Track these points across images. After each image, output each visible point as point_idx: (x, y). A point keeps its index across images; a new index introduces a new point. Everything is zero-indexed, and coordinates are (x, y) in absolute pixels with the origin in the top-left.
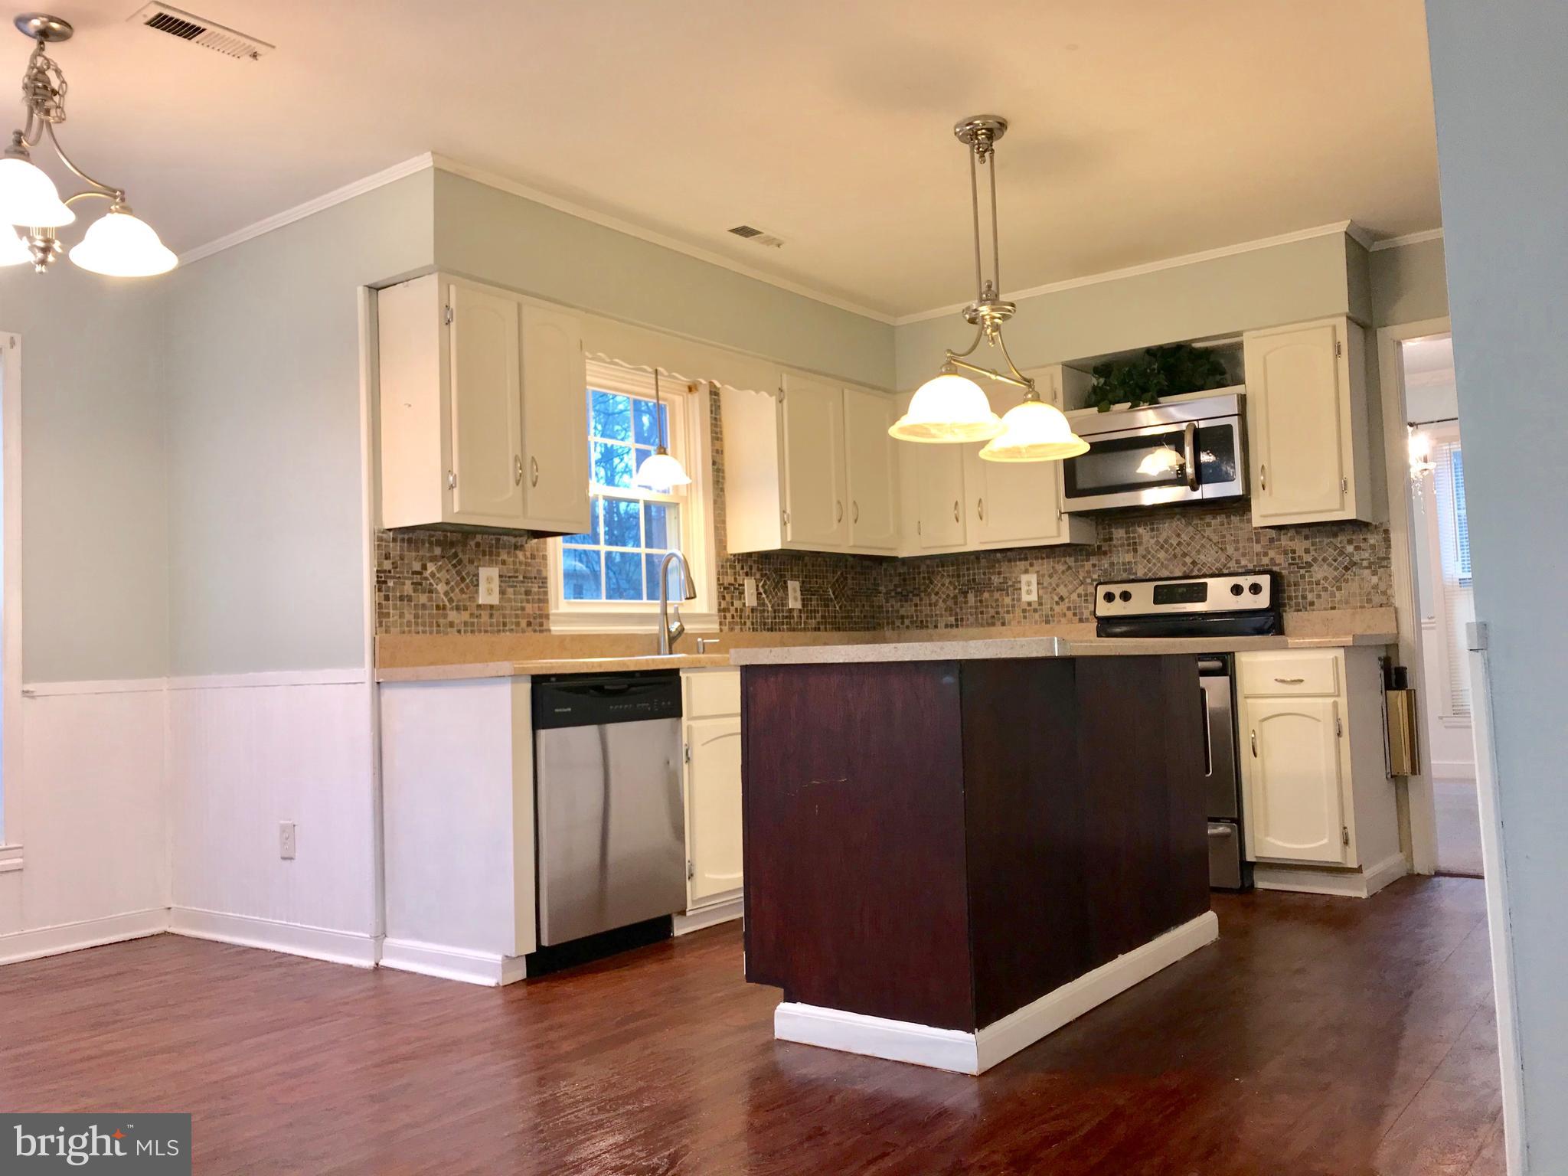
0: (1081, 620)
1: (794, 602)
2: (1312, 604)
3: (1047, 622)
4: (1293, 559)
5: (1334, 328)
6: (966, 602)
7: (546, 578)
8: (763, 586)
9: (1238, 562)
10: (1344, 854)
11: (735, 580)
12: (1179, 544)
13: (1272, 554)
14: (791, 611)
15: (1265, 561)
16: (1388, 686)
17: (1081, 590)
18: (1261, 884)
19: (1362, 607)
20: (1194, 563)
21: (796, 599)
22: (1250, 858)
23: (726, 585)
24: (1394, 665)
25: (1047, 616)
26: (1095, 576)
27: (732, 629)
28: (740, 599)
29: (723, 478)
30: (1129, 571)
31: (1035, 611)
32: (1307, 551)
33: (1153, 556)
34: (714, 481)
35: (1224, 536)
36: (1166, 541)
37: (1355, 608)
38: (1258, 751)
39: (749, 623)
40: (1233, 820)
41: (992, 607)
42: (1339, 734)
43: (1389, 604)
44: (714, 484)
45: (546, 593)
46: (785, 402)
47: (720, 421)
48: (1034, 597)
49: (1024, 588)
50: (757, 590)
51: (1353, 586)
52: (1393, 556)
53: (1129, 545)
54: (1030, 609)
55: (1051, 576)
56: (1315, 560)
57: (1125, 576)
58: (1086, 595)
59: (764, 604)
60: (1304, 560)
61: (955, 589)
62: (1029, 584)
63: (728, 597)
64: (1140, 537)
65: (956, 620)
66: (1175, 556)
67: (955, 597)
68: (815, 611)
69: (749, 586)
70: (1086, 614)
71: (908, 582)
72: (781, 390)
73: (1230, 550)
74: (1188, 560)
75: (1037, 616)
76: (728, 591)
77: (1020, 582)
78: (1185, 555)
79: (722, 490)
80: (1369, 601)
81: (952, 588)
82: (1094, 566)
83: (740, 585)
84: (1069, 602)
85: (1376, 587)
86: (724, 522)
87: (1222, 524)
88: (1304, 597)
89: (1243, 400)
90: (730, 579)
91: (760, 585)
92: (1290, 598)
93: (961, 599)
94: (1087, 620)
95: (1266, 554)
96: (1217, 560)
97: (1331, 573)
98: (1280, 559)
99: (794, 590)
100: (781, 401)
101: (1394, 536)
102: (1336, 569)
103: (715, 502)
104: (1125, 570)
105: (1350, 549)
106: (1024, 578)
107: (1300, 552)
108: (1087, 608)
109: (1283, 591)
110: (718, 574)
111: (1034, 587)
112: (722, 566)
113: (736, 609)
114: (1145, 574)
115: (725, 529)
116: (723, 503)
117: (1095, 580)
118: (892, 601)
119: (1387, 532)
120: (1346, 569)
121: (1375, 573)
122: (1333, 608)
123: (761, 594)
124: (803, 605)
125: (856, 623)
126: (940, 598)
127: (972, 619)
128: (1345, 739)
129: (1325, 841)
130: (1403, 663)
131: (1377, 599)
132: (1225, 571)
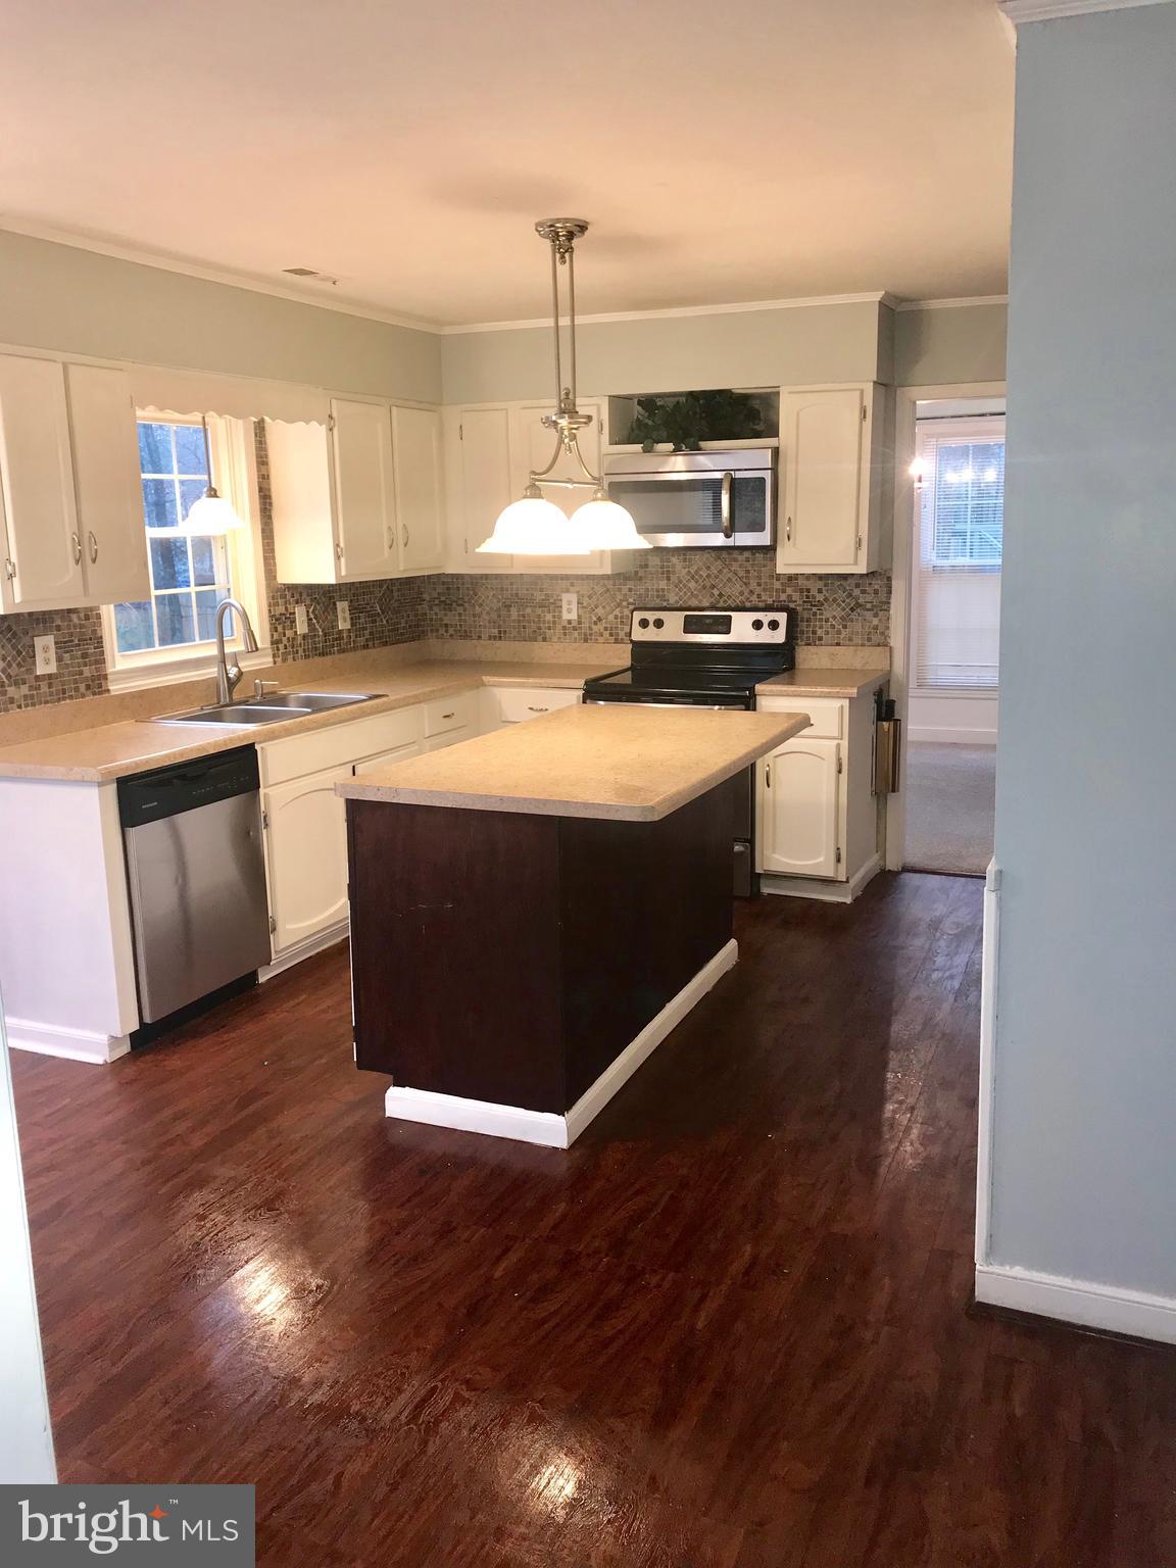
0: (617, 641)
1: (343, 625)
2: (820, 639)
3: (586, 641)
4: (808, 597)
5: (862, 392)
6: (509, 616)
7: (101, 637)
8: (313, 612)
9: (759, 596)
10: (837, 870)
11: (286, 609)
12: (708, 576)
13: (789, 591)
14: (341, 632)
15: (783, 597)
16: (880, 718)
17: (617, 612)
18: (766, 890)
19: (863, 645)
20: (721, 595)
21: (345, 620)
22: (758, 870)
23: (278, 616)
24: (885, 699)
25: (585, 634)
26: (631, 600)
27: (284, 660)
28: (291, 629)
29: (271, 504)
30: (663, 598)
31: (575, 629)
32: (820, 591)
33: (685, 586)
34: (261, 509)
35: (748, 572)
36: (697, 572)
37: (856, 645)
38: (771, 783)
39: (301, 652)
40: (746, 841)
41: (534, 622)
42: (840, 772)
43: (886, 645)
44: (261, 511)
45: (102, 653)
46: (335, 430)
47: (265, 444)
48: (574, 616)
49: (565, 607)
50: (308, 616)
51: (857, 626)
52: (893, 600)
53: (663, 574)
54: (569, 629)
55: (590, 597)
56: (826, 599)
57: (657, 602)
58: (622, 617)
59: (315, 629)
60: (817, 599)
61: (499, 602)
62: (569, 603)
63: (280, 629)
64: (674, 566)
65: (500, 632)
66: (704, 587)
67: (499, 609)
68: (364, 629)
69: (300, 613)
70: (622, 635)
71: (452, 591)
72: (330, 417)
73: (753, 584)
74: (716, 592)
75: (576, 634)
76: (280, 621)
77: (561, 600)
78: (713, 587)
79: (270, 517)
80: (869, 640)
81: (495, 601)
82: (630, 590)
83: (290, 614)
84: (606, 623)
85: (876, 628)
86: (273, 551)
87: (747, 560)
88: (814, 632)
89: (776, 452)
90: (281, 609)
91: (311, 610)
92: (802, 632)
93: (504, 612)
94: (622, 641)
95: (784, 591)
96: (742, 593)
97: (838, 612)
98: (796, 596)
99: (343, 611)
100: (331, 430)
101: (894, 583)
102: (844, 609)
103: (263, 531)
104: (658, 597)
105: (857, 592)
106: (565, 597)
107: (814, 592)
108: (622, 629)
109: (797, 626)
110: (270, 606)
111: (574, 607)
112: (273, 598)
113: (288, 638)
114: (677, 602)
115: (274, 558)
116: (271, 531)
117: (632, 604)
118: (436, 609)
119: (889, 579)
120: (852, 610)
121: (876, 615)
122: (838, 644)
123: (311, 619)
124: (352, 625)
125: (402, 634)
126: (484, 610)
127: (514, 633)
128: (844, 776)
129: (821, 859)
130: (893, 696)
131: (876, 638)
132: (748, 605)
